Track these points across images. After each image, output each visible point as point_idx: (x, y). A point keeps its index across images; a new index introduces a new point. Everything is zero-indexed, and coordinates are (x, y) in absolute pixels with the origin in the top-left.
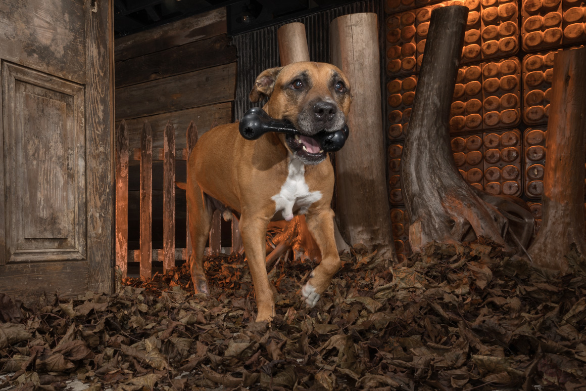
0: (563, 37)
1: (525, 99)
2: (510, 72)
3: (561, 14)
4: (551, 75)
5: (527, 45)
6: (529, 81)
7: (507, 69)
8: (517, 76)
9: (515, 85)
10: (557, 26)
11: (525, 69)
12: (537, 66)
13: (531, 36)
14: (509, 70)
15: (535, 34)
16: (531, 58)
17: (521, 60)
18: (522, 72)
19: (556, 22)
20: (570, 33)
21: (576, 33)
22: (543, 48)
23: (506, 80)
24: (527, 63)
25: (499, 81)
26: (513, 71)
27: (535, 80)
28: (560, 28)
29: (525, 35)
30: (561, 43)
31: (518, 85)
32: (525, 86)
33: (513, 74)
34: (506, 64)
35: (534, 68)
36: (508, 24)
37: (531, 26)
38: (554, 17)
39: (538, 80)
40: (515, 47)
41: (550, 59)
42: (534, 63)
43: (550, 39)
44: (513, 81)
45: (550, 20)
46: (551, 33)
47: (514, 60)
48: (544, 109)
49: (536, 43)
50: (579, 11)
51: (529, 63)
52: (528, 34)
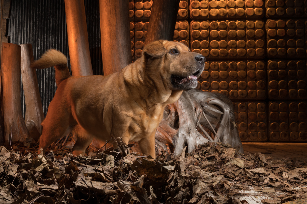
0: (209, 14)
1: (191, 45)
2: (185, 28)
3: (208, 3)
4: (204, 34)
5: (192, 15)
6: (193, 35)
7: (183, 27)
8: (188, 31)
9: (187, 36)
10: (206, 8)
11: (191, 28)
12: (197, 28)
13: (194, 11)
14: (184, 27)
15: (197, 10)
16: (194, 23)
17: (189, 23)
18: (190, 30)
19: (206, 6)
20: (212, 13)
21: (215, 14)
22: (200, 19)
23: (182, 33)
24: (193, 25)
25: (179, 33)
26: (186, 28)
27: (196, 35)
28: (208, 10)
29: (191, 10)
30: (208, 17)
31: (188, 37)
32: (191, 38)
33: (186, 30)
34: (182, 24)
35: (196, 28)
36: (184, 2)
37: (195, 5)
38: (205, 3)
39: (198, 35)
40: (187, 15)
41: (203, 25)
42: (196, 26)
43: (203, 15)
44: (186, 34)
45: (203, 5)
46: (204, 11)
47: (186, 22)
48: (201, 51)
49: (197, 15)
50: (216, 3)
51: (194, 25)
52: (193, 10)
